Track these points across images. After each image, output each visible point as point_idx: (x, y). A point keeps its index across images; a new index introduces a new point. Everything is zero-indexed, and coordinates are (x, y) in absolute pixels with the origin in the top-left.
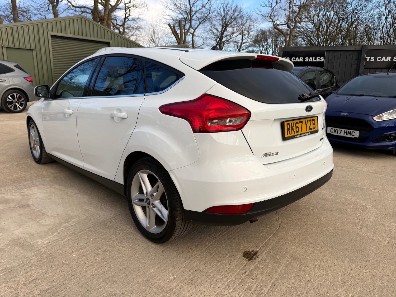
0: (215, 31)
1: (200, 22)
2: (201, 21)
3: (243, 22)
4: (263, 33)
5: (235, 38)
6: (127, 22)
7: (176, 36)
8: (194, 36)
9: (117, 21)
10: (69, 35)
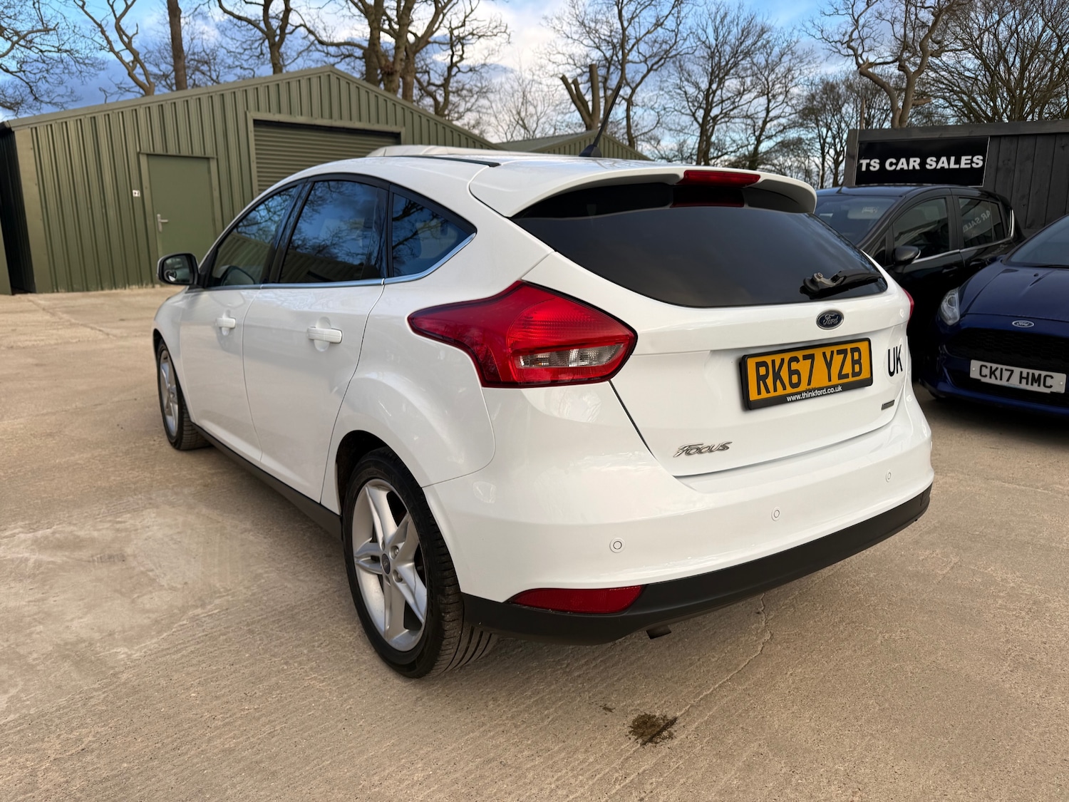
0: (691, 90)
1: (650, 67)
2: (652, 65)
3: (770, 61)
4: (829, 88)
5: (746, 106)
6: (455, 75)
7: (582, 108)
8: (632, 105)
9: (429, 75)
10: (297, 117)
